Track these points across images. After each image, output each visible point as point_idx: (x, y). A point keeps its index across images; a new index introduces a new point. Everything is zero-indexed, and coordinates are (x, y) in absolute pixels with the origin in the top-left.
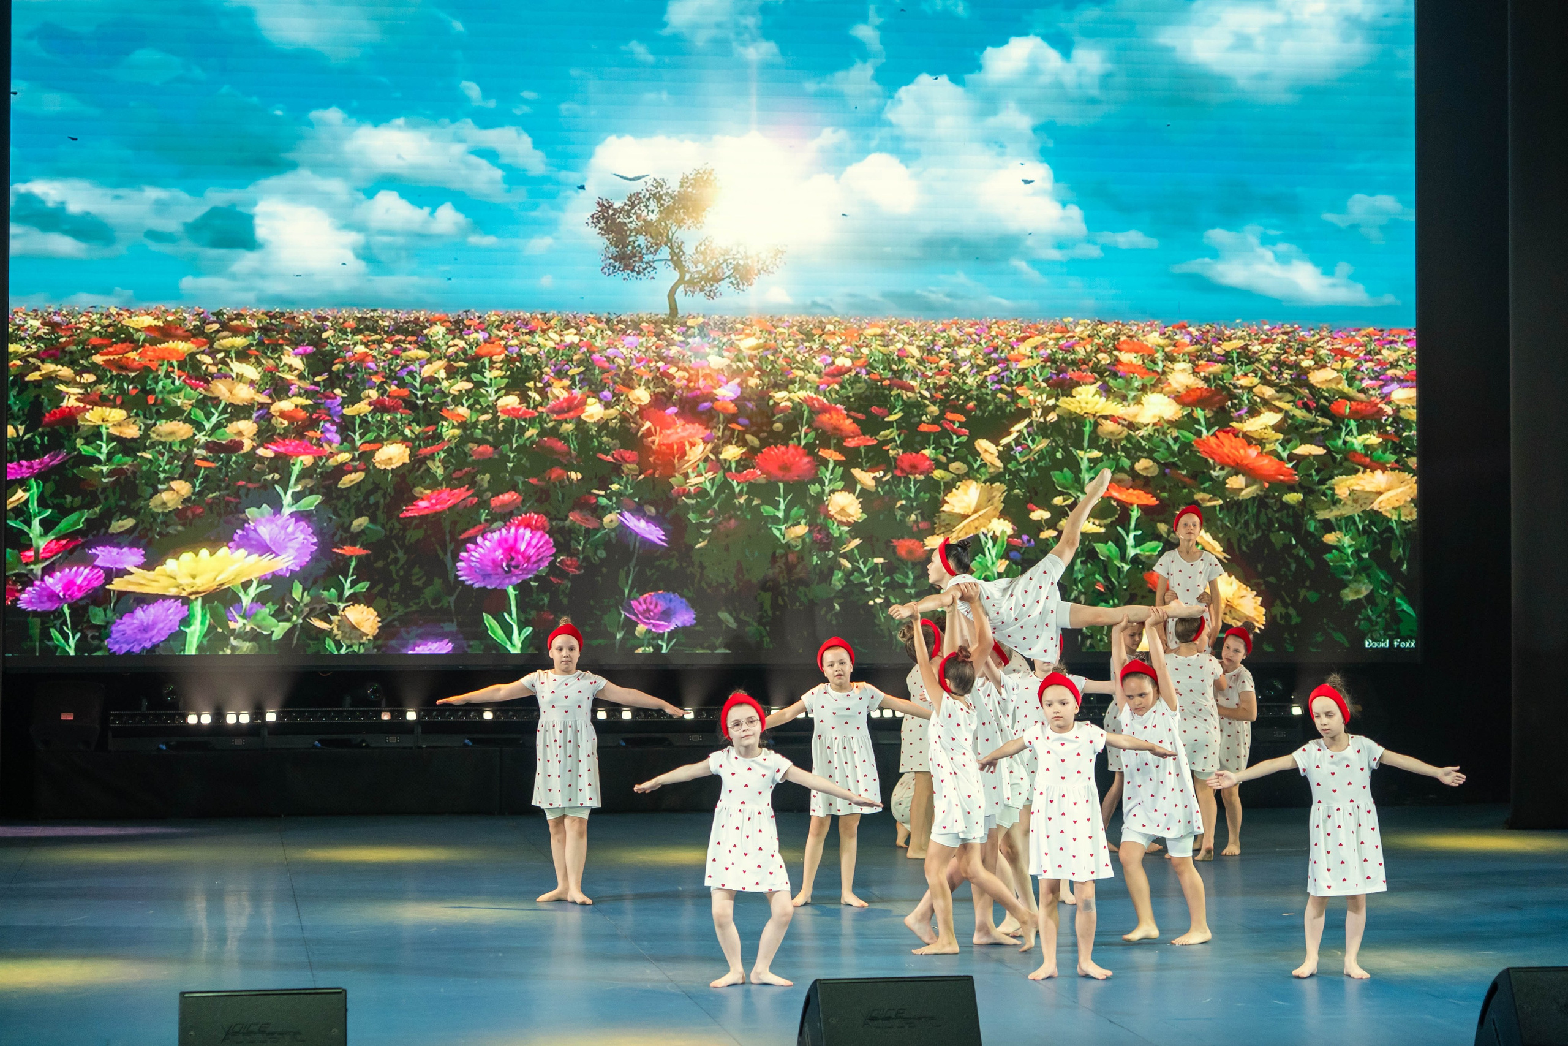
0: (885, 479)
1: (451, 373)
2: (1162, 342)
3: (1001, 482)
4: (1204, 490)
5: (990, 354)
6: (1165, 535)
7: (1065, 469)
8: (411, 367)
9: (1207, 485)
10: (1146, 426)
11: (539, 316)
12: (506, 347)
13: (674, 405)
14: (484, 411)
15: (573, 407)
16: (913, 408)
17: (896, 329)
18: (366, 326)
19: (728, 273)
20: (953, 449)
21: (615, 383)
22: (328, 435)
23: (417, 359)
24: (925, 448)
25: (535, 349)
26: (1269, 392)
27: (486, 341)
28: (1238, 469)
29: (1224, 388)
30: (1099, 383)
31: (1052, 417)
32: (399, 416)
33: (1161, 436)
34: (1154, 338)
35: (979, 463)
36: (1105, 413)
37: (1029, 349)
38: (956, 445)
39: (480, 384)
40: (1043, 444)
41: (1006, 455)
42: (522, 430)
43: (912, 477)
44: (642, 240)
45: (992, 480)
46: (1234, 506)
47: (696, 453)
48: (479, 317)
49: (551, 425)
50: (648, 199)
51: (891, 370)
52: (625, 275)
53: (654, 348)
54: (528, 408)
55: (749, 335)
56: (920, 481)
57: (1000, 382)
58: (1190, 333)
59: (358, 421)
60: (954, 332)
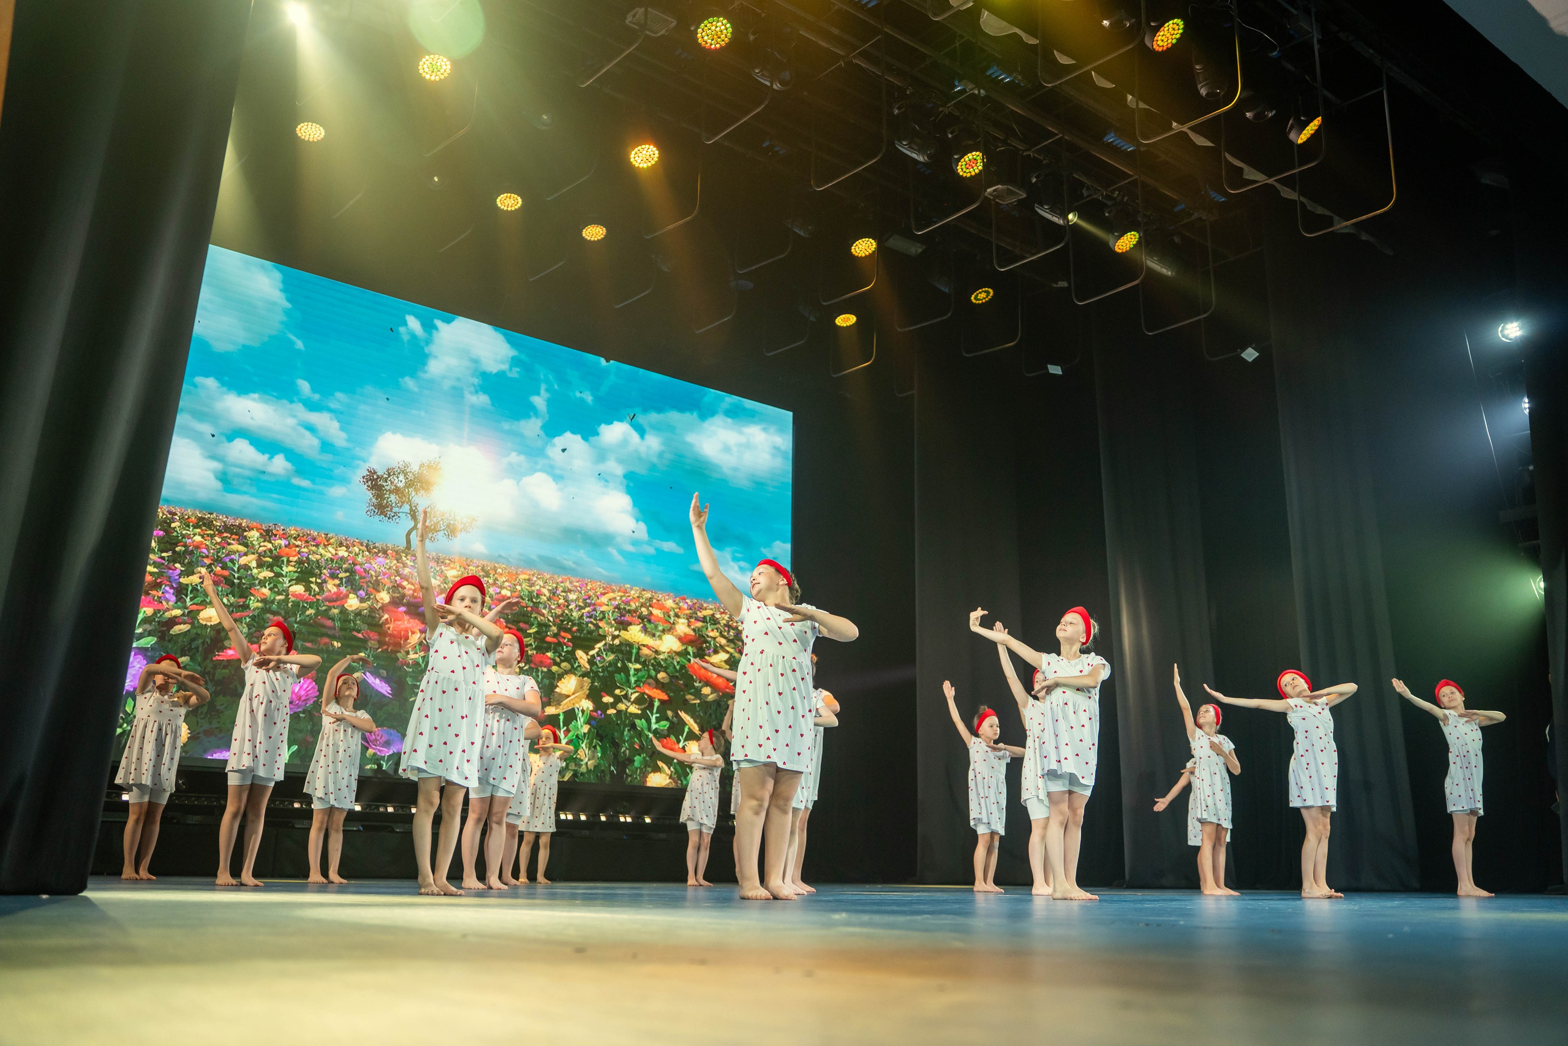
0: (525, 668)
1: (260, 565)
2: (674, 606)
3: (588, 678)
4: (691, 694)
5: (586, 599)
6: (671, 718)
7: (622, 673)
8: (233, 556)
9: (692, 691)
10: (664, 653)
11: (323, 536)
12: (299, 553)
13: (404, 605)
14: (279, 593)
15: (340, 598)
16: (543, 626)
17: (537, 578)
18: (204, 523)
19: (443, 528)
20: (563, 654)
21: (368, 586)
22: (167, 596)
23: (238, 551)
24: (548, 652)
25: (319, 557)
26: (723, 641)
27: (286, 546)
28: (707, 683)
29: (703, 636)
30: (642, 625)
31: (617, 642)
32: (220, 589)
33: (671, 660)
34: (670, 603)
35: (577, 664)
36: (643, 643)
37: (606, 600)
38: (565, 652)
39: (278, 575)
40: (611, 657)
41: (591, 662)
42: (305, 609)
43: (540, 669)
44: (393, 498)
45: (583, 675)
46: (705, 704)
47: (415, 639)
48: (283, 530)
49: (324, 608)
50: (399, 473)
51: (532, 601)
52: (381, 519)
53: (394, 567)
54: (310, 595)
55: (453, 568)
56: (545, 672)
57: (590, 617)
58: (687, 603)
59: (190, 589)
60: (568, 584)
